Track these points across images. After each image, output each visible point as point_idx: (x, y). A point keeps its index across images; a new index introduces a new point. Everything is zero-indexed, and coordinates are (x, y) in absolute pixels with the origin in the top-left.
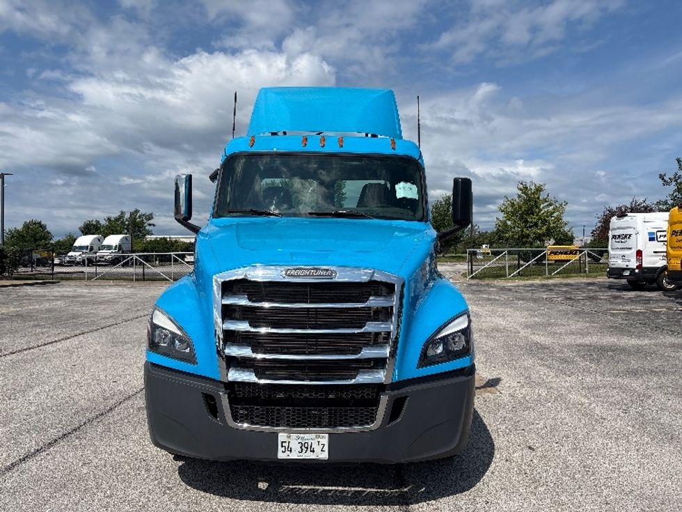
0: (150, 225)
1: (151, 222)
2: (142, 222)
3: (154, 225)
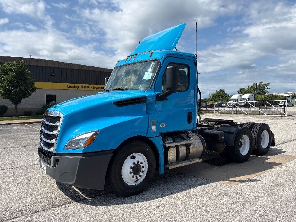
0: (268, 88)
1: (268, 87)
2: (264, 87)
3: (269, 88)
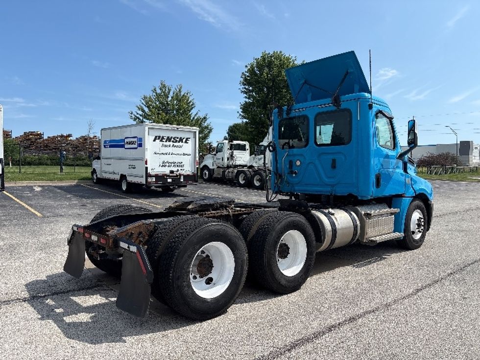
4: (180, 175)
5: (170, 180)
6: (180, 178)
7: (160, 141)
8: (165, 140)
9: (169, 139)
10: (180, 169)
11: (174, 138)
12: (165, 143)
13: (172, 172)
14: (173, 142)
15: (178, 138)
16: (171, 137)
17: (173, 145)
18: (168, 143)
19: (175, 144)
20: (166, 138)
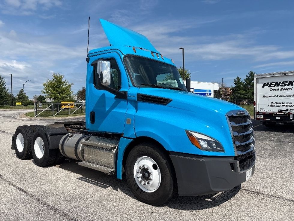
4: (289, 114)
5: (277, 118)
6: (289, 117)
7: (269, 87)
8: (273, 86)
9: (277, 84)
10: (289, 108)
11: (283, 83)
12: (273, 88)
13: (280, 111)
14: (281, 86)
15: (286, 82)
16: (280, 83)
17: (282, 89)
18: (276, 88)
19: (284, 87)
20: (274, 84)
